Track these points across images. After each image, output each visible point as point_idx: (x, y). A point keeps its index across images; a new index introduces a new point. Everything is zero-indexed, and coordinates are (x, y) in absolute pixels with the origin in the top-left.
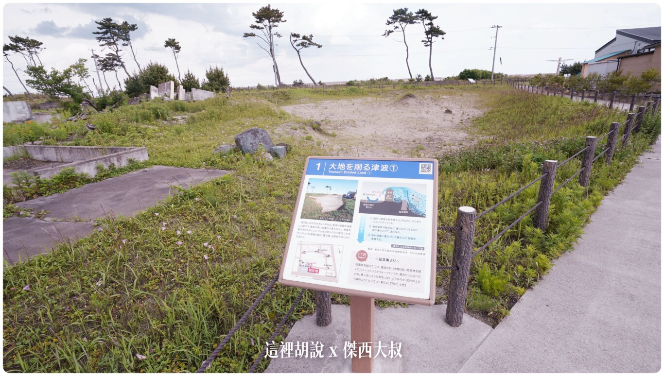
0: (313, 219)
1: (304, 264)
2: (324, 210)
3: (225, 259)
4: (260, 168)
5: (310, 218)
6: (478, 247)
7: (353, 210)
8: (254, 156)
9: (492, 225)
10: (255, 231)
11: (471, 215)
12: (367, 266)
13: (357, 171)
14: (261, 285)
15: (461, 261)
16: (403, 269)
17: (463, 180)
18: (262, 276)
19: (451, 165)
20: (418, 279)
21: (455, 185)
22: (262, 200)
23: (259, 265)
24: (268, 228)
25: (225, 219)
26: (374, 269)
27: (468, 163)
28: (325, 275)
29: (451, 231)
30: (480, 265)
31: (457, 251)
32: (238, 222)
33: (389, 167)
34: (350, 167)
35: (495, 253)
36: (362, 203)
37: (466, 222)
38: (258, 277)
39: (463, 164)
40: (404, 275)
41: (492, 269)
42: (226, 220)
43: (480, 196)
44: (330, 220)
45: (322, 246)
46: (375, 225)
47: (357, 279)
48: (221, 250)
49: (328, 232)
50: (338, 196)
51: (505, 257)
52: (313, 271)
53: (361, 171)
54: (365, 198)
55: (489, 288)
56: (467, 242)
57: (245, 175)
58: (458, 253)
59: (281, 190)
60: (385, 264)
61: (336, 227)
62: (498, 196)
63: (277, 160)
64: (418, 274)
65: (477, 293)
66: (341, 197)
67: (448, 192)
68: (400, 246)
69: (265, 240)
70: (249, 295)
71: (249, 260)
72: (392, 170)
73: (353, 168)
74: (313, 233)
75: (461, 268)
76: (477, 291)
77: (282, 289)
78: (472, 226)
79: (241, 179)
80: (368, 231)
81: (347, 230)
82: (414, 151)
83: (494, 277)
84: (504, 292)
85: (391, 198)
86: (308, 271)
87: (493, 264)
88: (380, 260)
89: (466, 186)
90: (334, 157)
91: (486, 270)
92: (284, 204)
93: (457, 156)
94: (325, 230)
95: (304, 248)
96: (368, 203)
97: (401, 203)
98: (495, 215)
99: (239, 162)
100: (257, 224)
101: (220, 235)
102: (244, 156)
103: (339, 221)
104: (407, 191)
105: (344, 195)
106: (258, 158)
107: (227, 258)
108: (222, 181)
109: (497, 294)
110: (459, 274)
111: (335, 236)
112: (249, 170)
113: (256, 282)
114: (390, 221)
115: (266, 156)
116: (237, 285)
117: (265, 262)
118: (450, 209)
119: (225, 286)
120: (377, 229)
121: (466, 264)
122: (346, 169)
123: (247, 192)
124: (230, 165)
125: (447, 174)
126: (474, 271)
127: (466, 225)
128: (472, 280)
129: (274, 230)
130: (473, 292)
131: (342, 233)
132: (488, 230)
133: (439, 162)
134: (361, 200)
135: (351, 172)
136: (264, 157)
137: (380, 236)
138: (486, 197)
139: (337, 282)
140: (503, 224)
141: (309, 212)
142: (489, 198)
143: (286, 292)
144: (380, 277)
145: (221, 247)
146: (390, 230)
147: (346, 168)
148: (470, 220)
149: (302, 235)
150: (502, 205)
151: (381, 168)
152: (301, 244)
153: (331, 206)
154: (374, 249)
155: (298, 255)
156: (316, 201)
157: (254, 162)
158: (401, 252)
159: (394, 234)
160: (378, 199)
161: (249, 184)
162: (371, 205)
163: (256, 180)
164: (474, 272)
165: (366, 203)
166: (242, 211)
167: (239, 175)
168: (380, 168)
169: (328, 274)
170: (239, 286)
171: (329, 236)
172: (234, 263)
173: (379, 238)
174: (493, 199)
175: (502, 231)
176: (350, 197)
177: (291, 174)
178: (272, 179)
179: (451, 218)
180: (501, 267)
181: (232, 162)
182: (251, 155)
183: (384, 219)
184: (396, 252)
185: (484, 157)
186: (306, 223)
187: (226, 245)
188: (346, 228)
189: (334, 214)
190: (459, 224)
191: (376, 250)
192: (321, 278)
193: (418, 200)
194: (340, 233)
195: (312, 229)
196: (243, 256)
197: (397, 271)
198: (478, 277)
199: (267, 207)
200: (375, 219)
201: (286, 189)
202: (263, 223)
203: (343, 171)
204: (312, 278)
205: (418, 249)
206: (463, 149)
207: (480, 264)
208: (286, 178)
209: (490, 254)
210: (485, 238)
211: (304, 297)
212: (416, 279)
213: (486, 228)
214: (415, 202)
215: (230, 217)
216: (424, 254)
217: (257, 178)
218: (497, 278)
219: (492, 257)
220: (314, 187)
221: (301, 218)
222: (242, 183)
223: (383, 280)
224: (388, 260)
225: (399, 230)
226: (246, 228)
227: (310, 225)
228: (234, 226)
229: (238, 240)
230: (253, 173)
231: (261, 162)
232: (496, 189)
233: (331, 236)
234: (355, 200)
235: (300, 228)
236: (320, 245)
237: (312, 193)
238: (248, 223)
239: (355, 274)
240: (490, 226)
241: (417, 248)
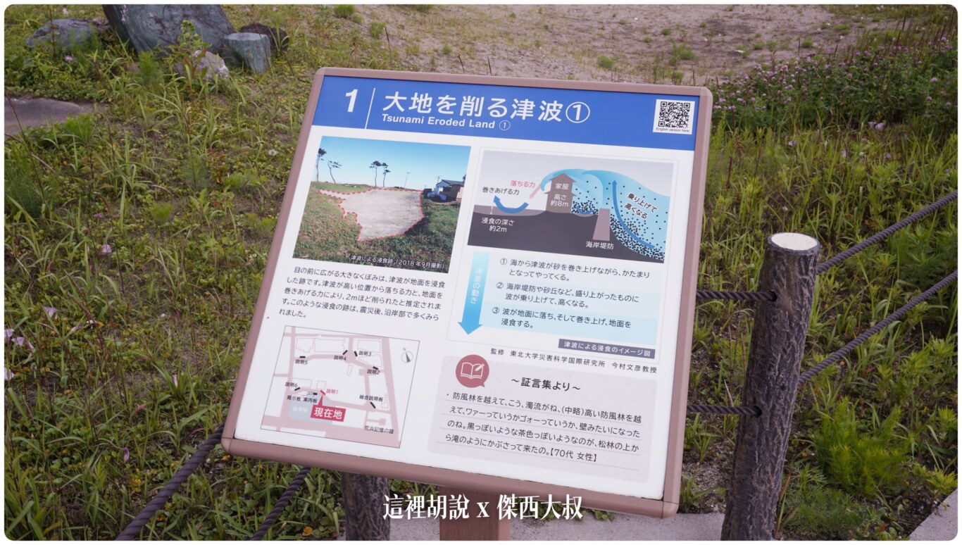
0: (331, 259)
1: (303, 394)
2: (367, 233)
3: (71, 380)
4: (186, 100)
5: (322, 259)
6: (825, 353)
7: (451, 236)
8: (170, 60)
9: (874, 289)
10: (169, 294)
11: (802, 258)
12: (487, 400)
13: (468, 119)
14: (181, 455)
15: (768, 390)
16: (589, 413)
17: (801, 155)
18: (188, 428)
19: (768, 108)
20: (631, 441)
21: (775, 167)
22: (193, 199)
23: (179, 396)
24: (209, 286)
25: (71, 256)
26: (504, 410)
27: (822, 105)
28: (362, 426)
29: (751, 303)
30: (827, 405)
31: (760, 361)
32: (114, 265)
33: (563, 110)
34: (448, 105)
35: (876, 370)
36: (477, 217)
37: (789, 280)
38: (175, 431)
39: (805, 105)
40: (592, 428)
41: (862, 414)
42: (75, 260)
43: (846, 204)
44: (382, 265)
45: (355, 341)
46: (516, 280)
47: (456, 439)
48: (56, 350)
49: (375, 299)
50: (409, 193)
51: (905, 383)
52: (328, 413)
53: (481, 119)
54: (488, 201)
55: (848, 469)
56: (788, 338)
57: (140, 122)
58: (761, 367)
59: (255, 170)
60: (539, 395)
61: (399, 286)
62: (899, 204)
63: (243, 79)
64: (633, 426)
65: (814, 483)
66: (418, 196)
67: (750, 187)
68: (586, 344)
69: (199, 321)
70: (142, 487)
71: (149, 381)
72: (574, 118)
73: (456, 109)
74: (330, 301)
75: (767, 410)
76: (814, 478)
77: (247, 466)
78: (806, 291)
79: (127, 133)
80: (493, 298)
81: (433, 295)
82: (662, 65)
83: (867, 439)
84: (894, 483)
85: (566, 204)
86: (313, 416)
87: (867, 402)
88: (525, 383)
89: (808, 174)
90: (422, 74)
91: (845, 418)
92: (262, 215)
93: (789, 82)
94: (366, 293)
95: (303, 347)
96: (495, 217)
97: (595, 217)
98: (885, 259)
99: (118, 78)
100: (176, 274)
101: (56, 303)
102: (136, 59)
103: (410, 268)
104: (615, 183)
105: (427, 191)
106: (180, 68)
107: (75, 375)
108: (63, 135)
109: (872, 488)
110: (762, 428)
111: (395, 313)
112: (152, 106)
113: (168, 445)
114: (560, 271)
115: (207, 64)
116: (107, 458)
117: (198, 387)
118: (751, 239)
119: (66, 460)
120: (521, 292)
121: (781, 401)
122: (435, 113)
123: (143, 174)
124: (89, 85)
125: (755, 135)
126: (806, 419)
127: (789, 287)
128: (802, 446)
129: (230, 293)
130: (801, 480)
131: (416, 304)
132: (861, 305)
133: (716, 99)
134: (476, 207)
135: (450, 122)
136: (200, 67)
137: (529, 314)
138: (862, 205)
139: (398, 446)
140: (905, 288)
141: (319, 239)
142: (872, 210)
143: (258, 475)
144: (522, 432)
145: (57, 342)
146: (557, 297)
147: (434, 107)
148: (801, 273)
149: (296, 309)
150: (906, 231)
151: (541, 111)
152: (293, 335)
153: (386, 222)
154: (507, 352)
155: (284, 368)
156: (342, 205)
157: (168, 79)
158: (587, 362)
159: (567, 310)
160: (526, 205)
161: (151, 148)
162: (505, 222)
163: (176, 138)
164: (808, 423)
165: (489, 217)
166: (129, 231)
167: (117, 121)
168: (537, 111)
169: (370, 424)
170: (112, 460)
171: (378, 311)
172: (97, 392)
173: (524, 319)
174: (884, 214)
175: (899, 307)
176: (444, 197)
177: (286, 122)
178: (226, 136)
179: (752, 265)
180: (888, 413)
181: (95, 77)
182: (160, 57)
183: (542, 265)
184: (572, 361)
185: (871, 87)
186: (310, 271)
187: (72, 337)
188: (430, 289)
189: (394, 248)
190: (769, 284)
191: (513, 353)
192: (351, 436)
193: (643, 210)
194: (409, 303)
195: (328, 289)
196: (129, 370)
197: (571, 417)
198: (821, 438)
199: (209, 223)
200: (514, 263)
201: (271, 167)
202: (195, 271)
203: (427, 116)
204: (323, 434)
205: (635, 355)
206: (809, 59)
207: (829, 399)
208: (271, 135)
209: (860, 374)
210: (849, 325)
211: (311, 488)
212: (626, 440)
213: (853, 298)
214: (636, 216)
215: (87, 250)
216: (654, 370)
217: (178, 133)
218: (874, 444)
219: (866, 382)
220: (336, 165)
221: (296, 256)
222: (127, 146)
223: (531, 442)
224: (547, 384)
225: (583, 298)
226: (142, 283)
227: (321, 279)
228: (102, 279)
229: (114, 322)
230: (167, 114)
231: (190, 81)
232: (897, 184)
233: (383, 311)
234: (458, 206)
235: (291, 286)
236: (352, 338)
237: (330, 181)
238: (148, 271)
239: (451, 423)
240: (867, 292)
241: (634, 352)
